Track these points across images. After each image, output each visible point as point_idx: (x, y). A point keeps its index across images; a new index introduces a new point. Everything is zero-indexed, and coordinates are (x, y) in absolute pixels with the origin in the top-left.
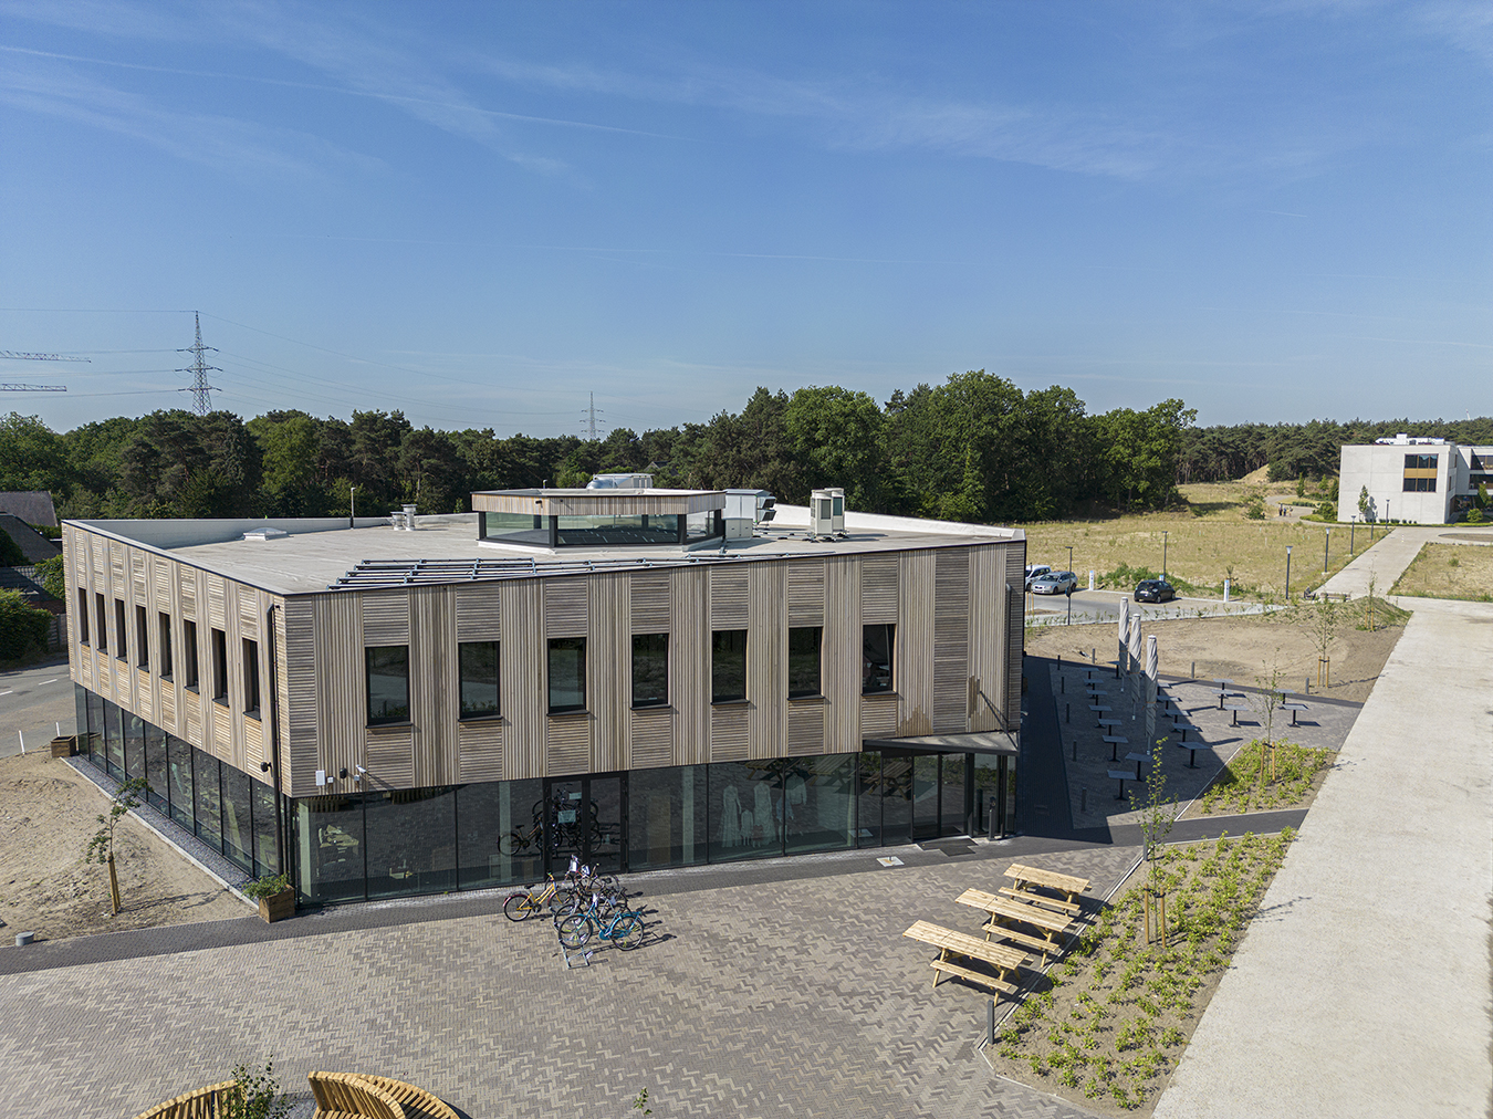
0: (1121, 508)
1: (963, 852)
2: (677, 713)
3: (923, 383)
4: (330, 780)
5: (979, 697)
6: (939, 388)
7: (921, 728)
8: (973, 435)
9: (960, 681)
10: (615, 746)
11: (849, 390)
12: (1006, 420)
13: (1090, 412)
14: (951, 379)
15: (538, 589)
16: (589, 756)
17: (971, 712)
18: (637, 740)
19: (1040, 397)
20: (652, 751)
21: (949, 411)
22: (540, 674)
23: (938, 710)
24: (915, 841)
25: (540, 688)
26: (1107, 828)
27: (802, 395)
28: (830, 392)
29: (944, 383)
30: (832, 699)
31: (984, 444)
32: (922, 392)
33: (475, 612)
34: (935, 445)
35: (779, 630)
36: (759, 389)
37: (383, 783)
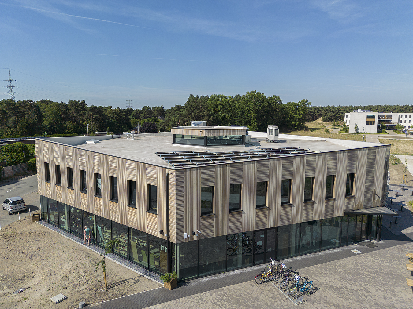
2: (293, 206)
3: (238, 94)
4: (189, 236)
5: (376, 196)
6: (243, 95)
7: (360, 207)
8: (255, 109)
9: (371, 191)
10: (275, 219)
13: (284, 102)
14: (247, 93)
15: (255, 165)
16: (268, 222)
17: (373, 201)
18: (282, 216)
19: (270, 98)
20: (286, 219)
22: (254, 195)
23: (365, 200)
24: (356, 242)
25: (254, 200)
26: (404, 234)
28: (221, 96)
29: (245, 94)
30: (337, 199)
31: (257, 112)
32: (238, 97)
33: (236, 173)
34: (243, 112)
35: (324, 176)
37: (205, 236)
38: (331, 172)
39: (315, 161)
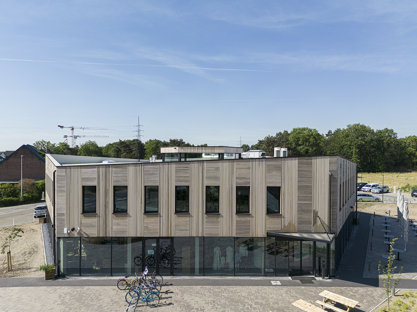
0: (412, 169)
1: (310, 282)
2: (192, 216)
3: (339, 128)
4: (69, 232)
5: (318, 218)
6: (343, 129)
7: (292, 229)
8: (356, 144)
9: (309, 211)
10: (168, 227)
11: (310, 128)
12: (368, 139)
13: (399, 137)
14: (348, 126)
15: (142, 168)
16: (159, 230)
17: (314, 225)
18: (176, 226)
19: (380, 132)
20: (182, 230)
21: (347, 136)
22: (141, 199)
23: (300, 223)
24: (290, 275)
25: (141, 204)
26: (378, 279)
27: (295, 130)
28: (304, 129)
29: (346, 128)
30: (254, 215)
31: (360, 147)
32: (338, 131)
33: (119, 175)
34: (342, 147)
35: (232, 187)
36: (285, 131)
37: (86, 234)
38: (242, 183)
39: (218, 169)
